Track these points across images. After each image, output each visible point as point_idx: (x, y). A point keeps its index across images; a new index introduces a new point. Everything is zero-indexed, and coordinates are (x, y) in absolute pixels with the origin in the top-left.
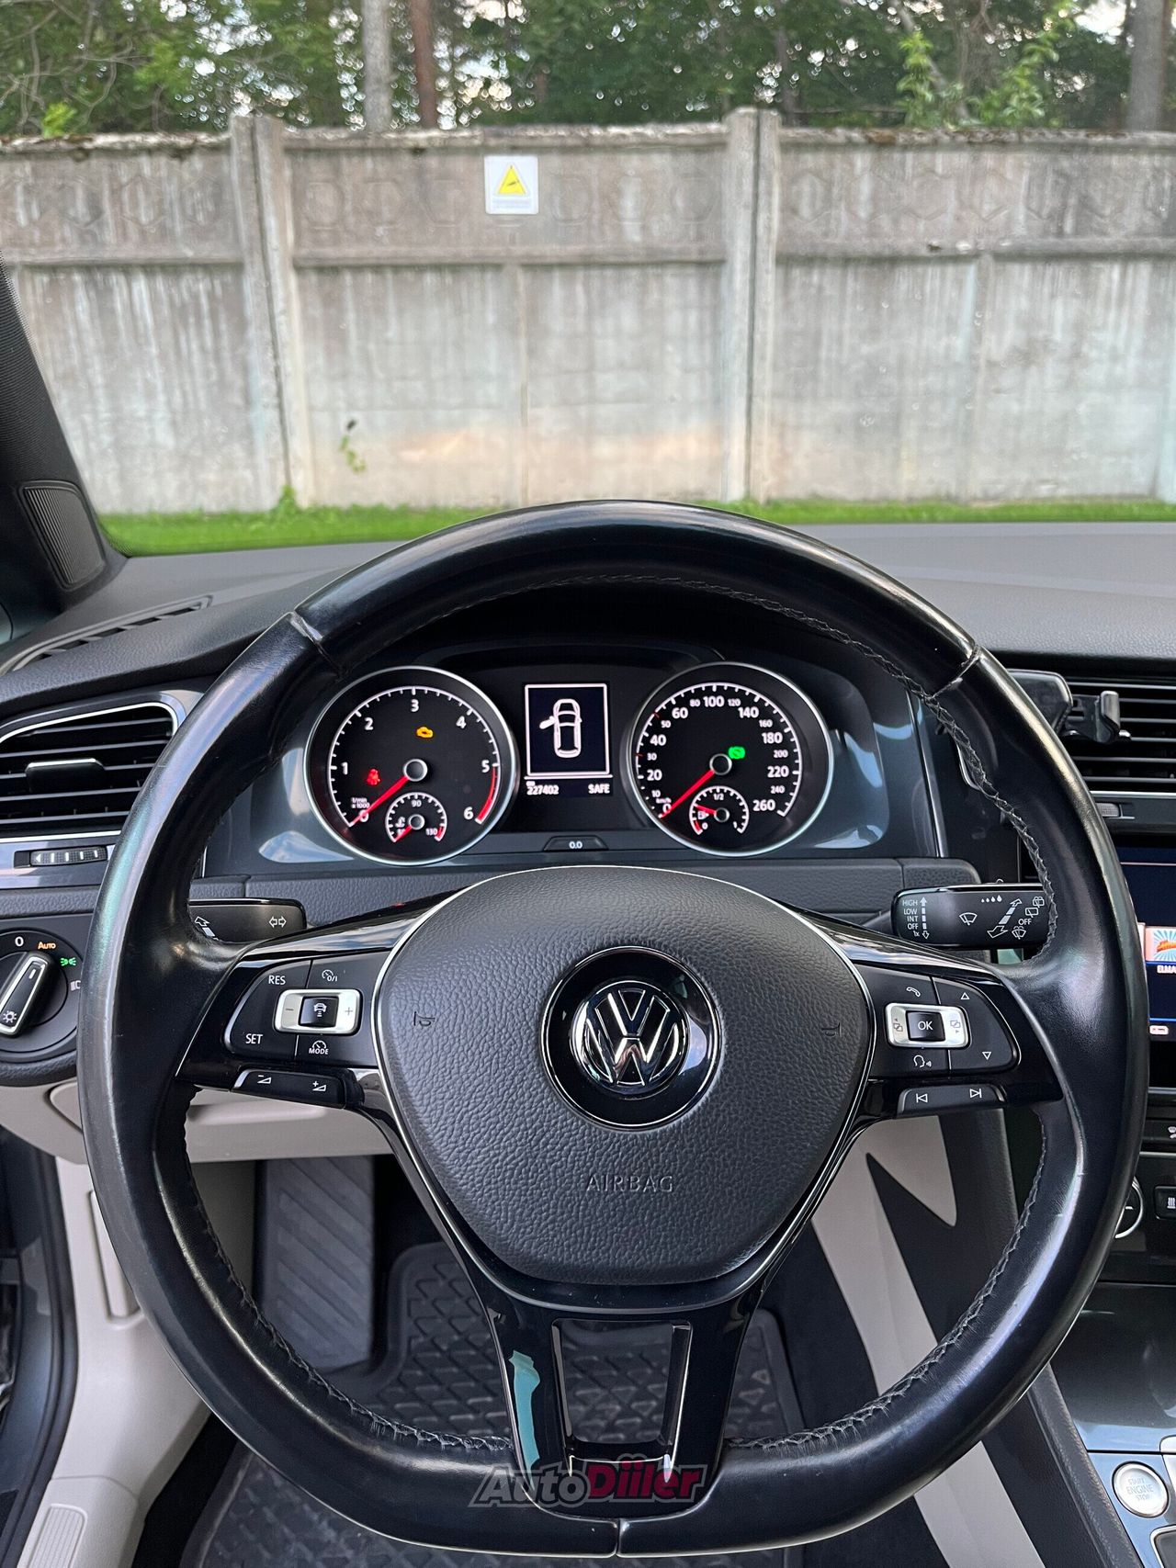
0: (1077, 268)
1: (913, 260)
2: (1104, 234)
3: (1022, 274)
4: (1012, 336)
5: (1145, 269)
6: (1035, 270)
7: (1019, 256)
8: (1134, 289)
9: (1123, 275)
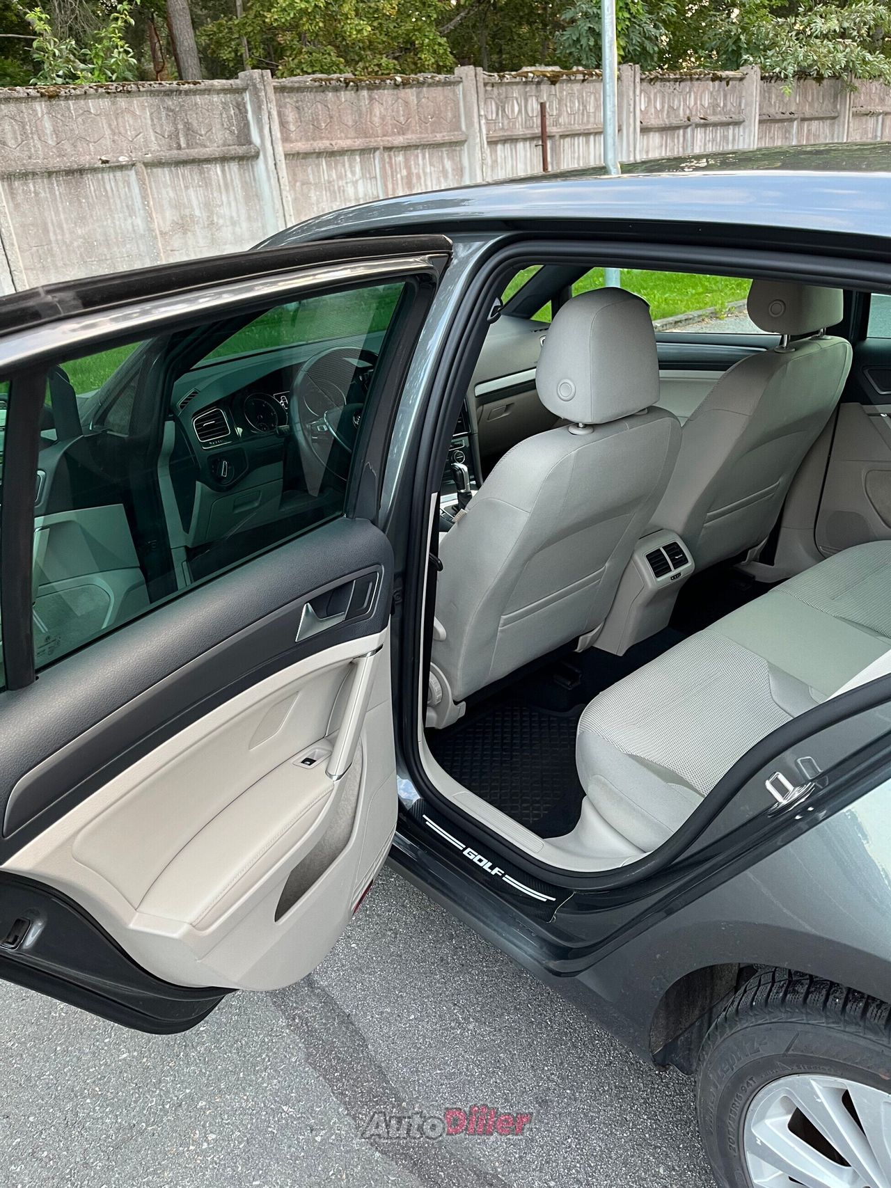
0: (195, 168)
1: (94, 170)
2: (205, 146)
3: (164, 174)
4: (170, 215)
5: (234, 166)
6: (171, 171)
7: (159, 164)
8: (232, 180)
9: (223, 171)
